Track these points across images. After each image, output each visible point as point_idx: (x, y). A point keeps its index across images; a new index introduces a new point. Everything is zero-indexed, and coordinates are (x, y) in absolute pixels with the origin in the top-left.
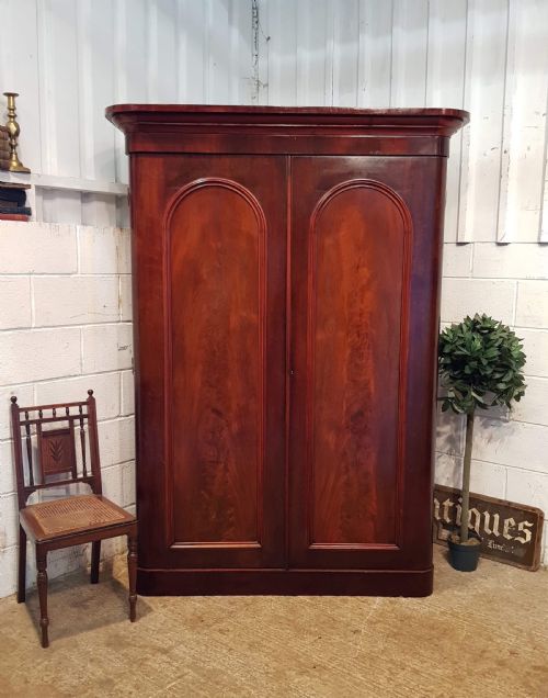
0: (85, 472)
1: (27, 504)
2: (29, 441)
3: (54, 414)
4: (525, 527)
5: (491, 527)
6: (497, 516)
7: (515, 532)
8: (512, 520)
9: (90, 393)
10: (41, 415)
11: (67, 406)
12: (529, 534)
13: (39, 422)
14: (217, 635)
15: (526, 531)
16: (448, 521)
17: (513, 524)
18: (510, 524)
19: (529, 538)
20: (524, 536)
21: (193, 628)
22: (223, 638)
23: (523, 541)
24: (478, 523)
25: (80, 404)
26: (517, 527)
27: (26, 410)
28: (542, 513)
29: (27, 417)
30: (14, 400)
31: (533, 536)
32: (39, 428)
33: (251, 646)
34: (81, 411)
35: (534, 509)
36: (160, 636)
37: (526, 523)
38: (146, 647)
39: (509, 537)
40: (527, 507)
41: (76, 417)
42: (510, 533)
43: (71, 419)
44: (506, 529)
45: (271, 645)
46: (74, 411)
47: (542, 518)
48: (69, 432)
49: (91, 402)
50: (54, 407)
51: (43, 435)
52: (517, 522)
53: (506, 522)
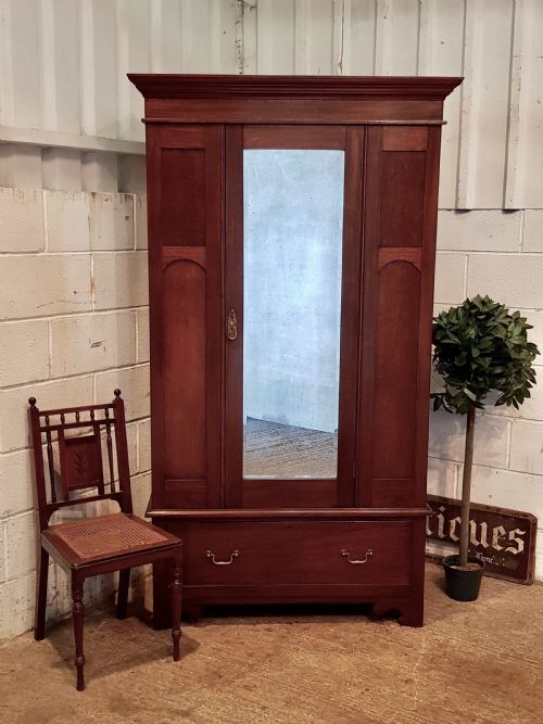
0: (113, 488)
1: (50, 524)
2: (50, 450)
3: (78, 418)
4: (517, 536)
5: (478, 537)
6: (484, 525)
8: (501, 529)
10: (63, 419)
11: (92, 409)
12: (521, 543)
13: (61, 428)
14: (243, 693)
15: (518, 540)
17: (503, 532)
18: (499, 533)
19: (521, 548)
20: (516, 545)
21: (211, 686)
22: (251, 695)
23: (515, 552)
25: (106, 407)
26: (507, 536)
27: (46, 414)
28: (536, 519)
29: (47, 421)
30: (33, 401)
31: (526, 546)
32: (61, 434)
33: (288, 703)
34: (107, 415)
35: (526, 515)
36: (173, 697)
37: (518, 531)
38: (161, 710)
39: (499, 548)
40: (518, 513)
41: (102, 422)
42: (500, 543)
43: (95, 424)
44: (495, 538)
45: (310, 700)
47: (535, 524)
48: (95, 439)
49: (118, 405)
50: (77, 410)
51: (66, 444)
52: (507, 530)
53: (495, 531)
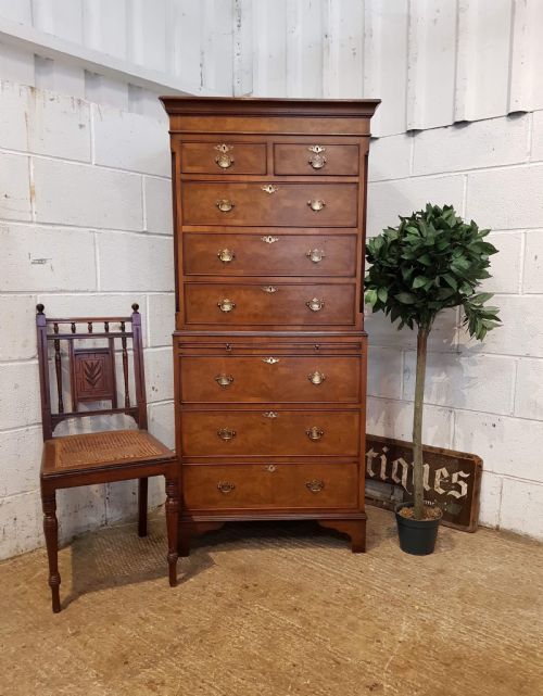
0: (127, 401)
1: (54, 435)
2: (58, 359)
3: (90, 329)
4: (460, 478)
6: (427, 467)
7: (447, 485)
8: (444, 471)
9: (136, 307)
10: (73, 329)
11: (106, 321)
12: (464, 486)
13: (70, 338)
15: (461, 483)
16: (372, 474)
17: (446, 475)
18: (442, 475)
19: (464, 491)
20: (459, 489)
23: (457, 496)
24: (405, 477)
25: (123, 321)
26: (450, 478)
27: (56, 322)
28: (481, 461)
29: (56, 330)
30: (40, 308)
31: (470, 490)
32: (71, 344)
34: (123, 328)
35: (471, 456)
37: (462, 474)
39: (441, 491)
40: (463, 454)
41: (117, 335)
42: (443, 486)
43: (111, 337)
44: (438, 481)
46: (114, 328)
47: (480, 467)
48: (108, 352)
49: (136, 319)
50: (90, 321)
51: (76, 355)
52: (451, 473)
53: (438, 473)
